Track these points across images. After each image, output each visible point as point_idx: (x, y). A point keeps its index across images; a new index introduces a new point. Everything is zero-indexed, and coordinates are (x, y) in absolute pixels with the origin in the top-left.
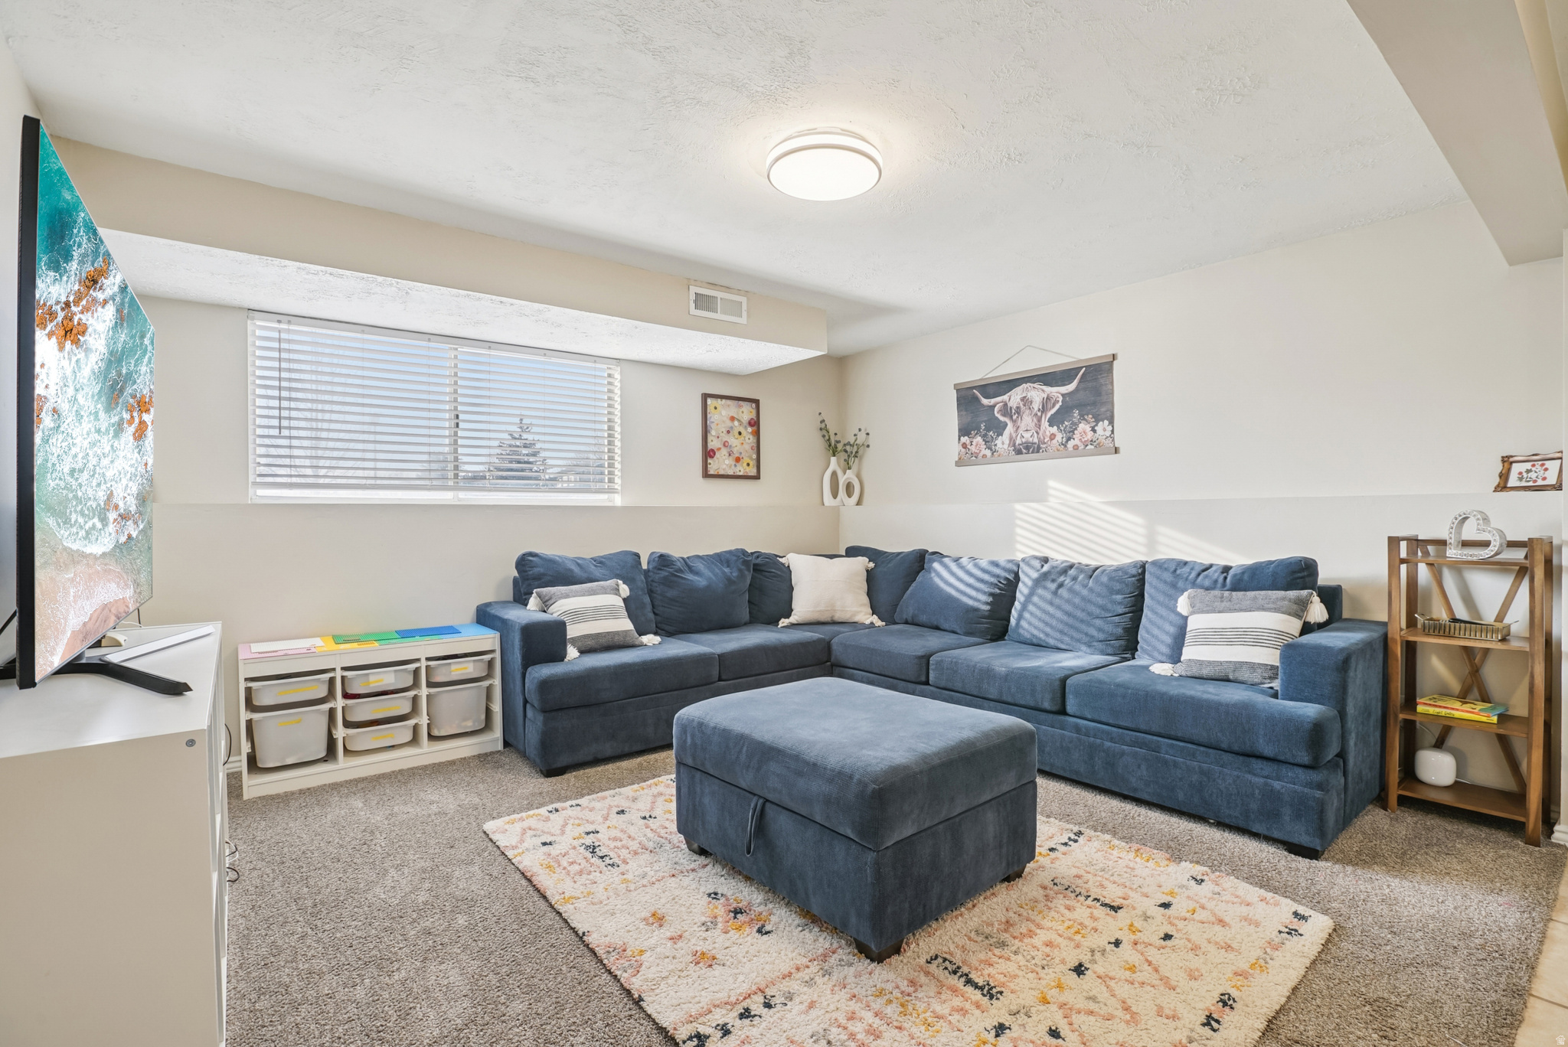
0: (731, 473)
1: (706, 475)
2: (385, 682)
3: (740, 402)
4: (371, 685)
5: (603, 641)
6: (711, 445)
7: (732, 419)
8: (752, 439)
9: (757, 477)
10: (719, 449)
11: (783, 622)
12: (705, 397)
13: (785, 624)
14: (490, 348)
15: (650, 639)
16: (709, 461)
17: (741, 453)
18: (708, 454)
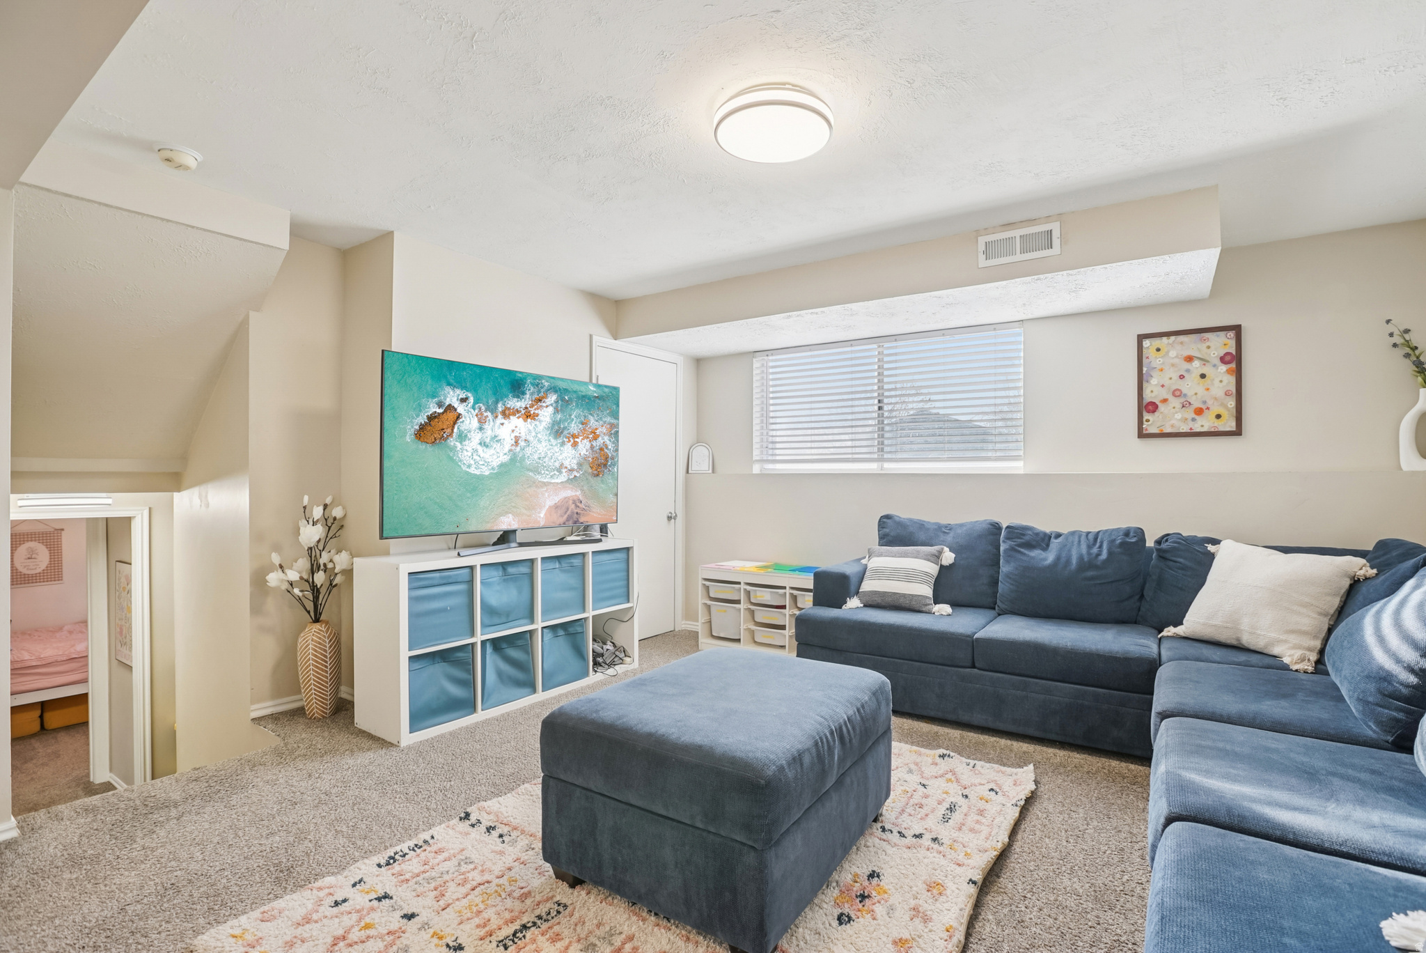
0: (1184, 428)
1: (1142, 435)
2: (765, 598)
3: (1203, 334)
4: (758, 598)
5: (889, 600)
6: (1148, 396)
7: (1189, 359)
8: (1230, 381)
9: (1238, 432)
10: (1165, 401)
11: (1169, 631)
12: (1141, 338)
13: (1170, 634)
14: (896, 340)
15: (945, 609)
16: (1146, 416)
17: (1205, 402)
18: (1146, 407)
